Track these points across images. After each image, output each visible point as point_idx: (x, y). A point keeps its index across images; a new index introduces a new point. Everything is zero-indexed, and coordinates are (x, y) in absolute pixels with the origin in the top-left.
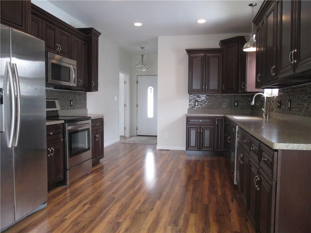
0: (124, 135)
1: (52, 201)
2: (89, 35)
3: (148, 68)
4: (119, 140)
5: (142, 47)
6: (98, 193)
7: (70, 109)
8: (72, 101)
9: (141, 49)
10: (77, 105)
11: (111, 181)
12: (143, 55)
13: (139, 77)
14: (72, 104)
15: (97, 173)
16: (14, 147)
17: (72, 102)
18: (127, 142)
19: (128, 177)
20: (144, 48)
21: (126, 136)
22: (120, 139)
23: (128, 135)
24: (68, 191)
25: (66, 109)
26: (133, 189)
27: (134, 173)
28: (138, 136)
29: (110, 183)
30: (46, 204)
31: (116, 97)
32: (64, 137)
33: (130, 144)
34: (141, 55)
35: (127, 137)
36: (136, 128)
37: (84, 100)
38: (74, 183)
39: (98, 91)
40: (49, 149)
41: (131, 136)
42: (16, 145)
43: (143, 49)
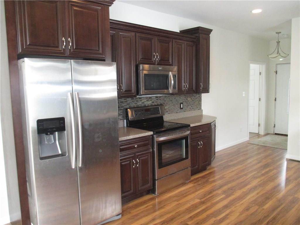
0: (257, 132)
1: (131, 212)
2: (197, 35)
3: (285, 57)
4: (248, 140)
5: (278, 32)
6: (177, 212)
7: (179, 112)
8: (182, 103)
9: (277, 34)
10: (189, 107)
11: (200, 199)
12: (279, 42)
13: (279, 66)
14: (182, 107)
15: (195, 183)
16: (79, 167)
17: (182, 105)
18: (255, 143)
19: (223, 196)
20: (281, 32)
21: (260, 133)
22: (249, 138)
23: (262, 133)
24: (157, 200)
25: (175, 113)
26: (215, 218)
27: (233, 192)
28: (276, 134)
29: (199, 200)
30: (120, 216)
31: (244, 93)
32: (153, 148)
33: (258, 145)
34: (277, 42)
35: (261, 135)
36: (273, 126)
37: (198, 101)
38: (164, 193)
39: (209, 92)
40: (134, 160)
41: (267, 134)
42: (80, 166)
43: (280, 34)
